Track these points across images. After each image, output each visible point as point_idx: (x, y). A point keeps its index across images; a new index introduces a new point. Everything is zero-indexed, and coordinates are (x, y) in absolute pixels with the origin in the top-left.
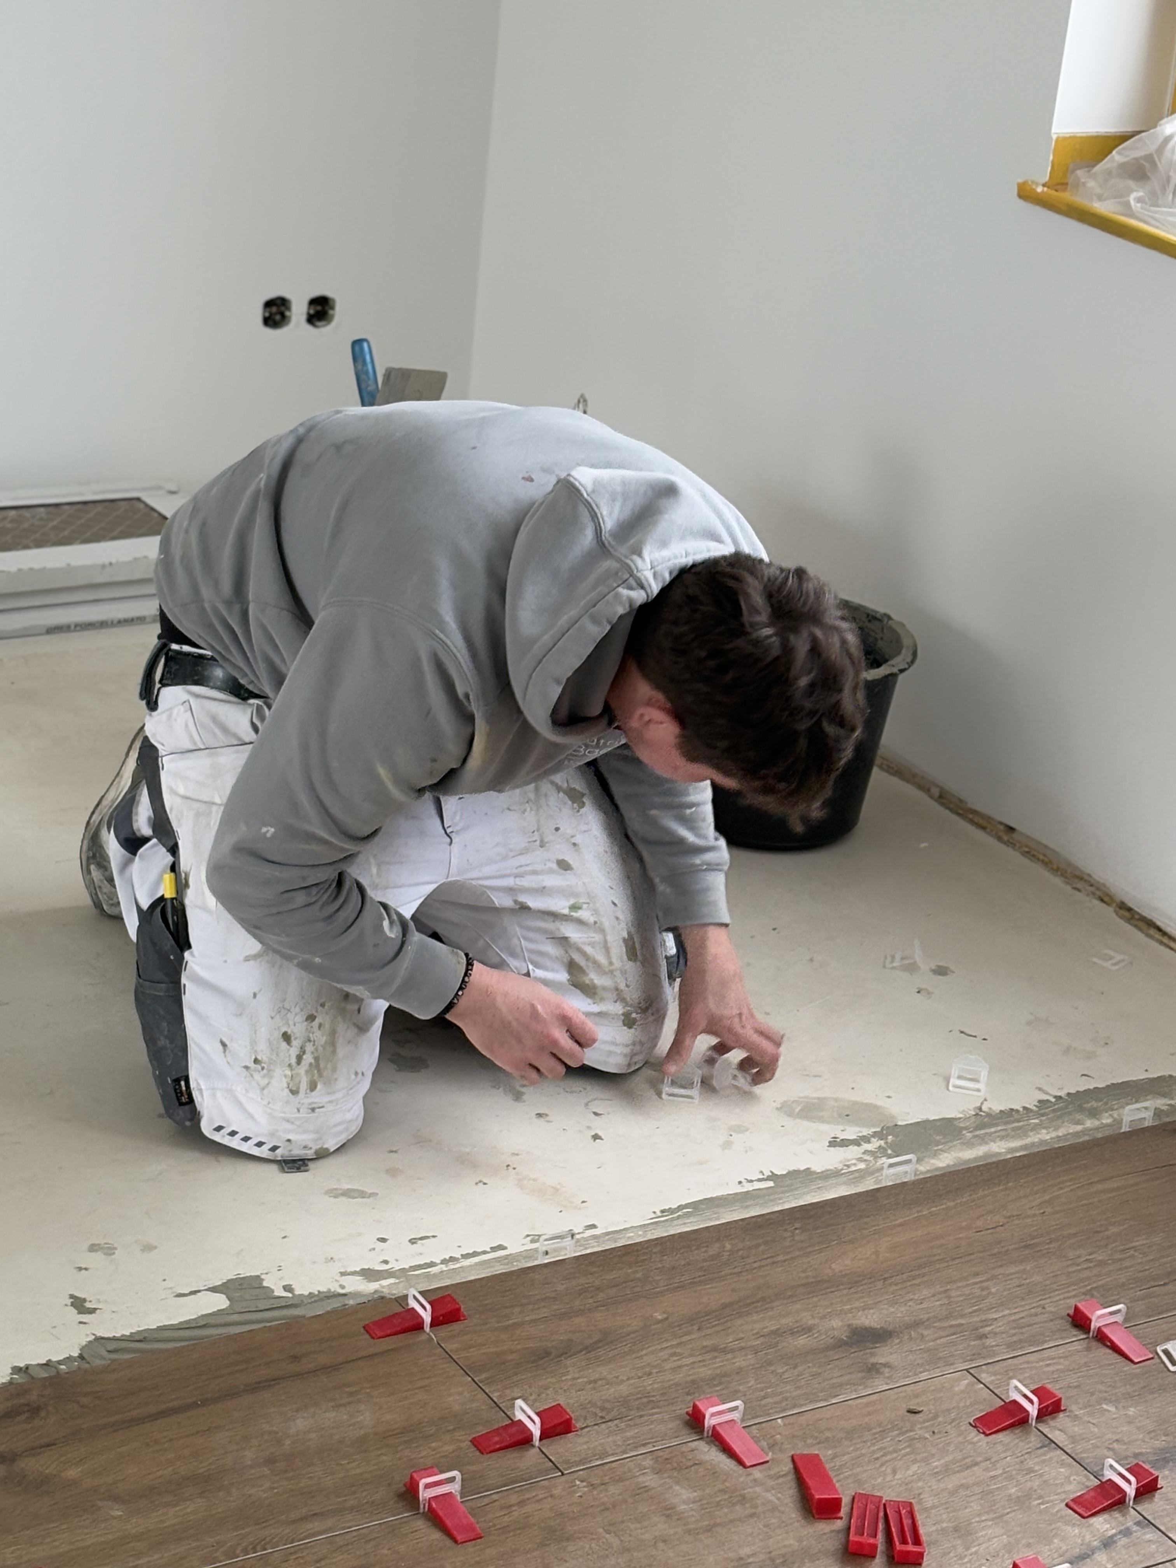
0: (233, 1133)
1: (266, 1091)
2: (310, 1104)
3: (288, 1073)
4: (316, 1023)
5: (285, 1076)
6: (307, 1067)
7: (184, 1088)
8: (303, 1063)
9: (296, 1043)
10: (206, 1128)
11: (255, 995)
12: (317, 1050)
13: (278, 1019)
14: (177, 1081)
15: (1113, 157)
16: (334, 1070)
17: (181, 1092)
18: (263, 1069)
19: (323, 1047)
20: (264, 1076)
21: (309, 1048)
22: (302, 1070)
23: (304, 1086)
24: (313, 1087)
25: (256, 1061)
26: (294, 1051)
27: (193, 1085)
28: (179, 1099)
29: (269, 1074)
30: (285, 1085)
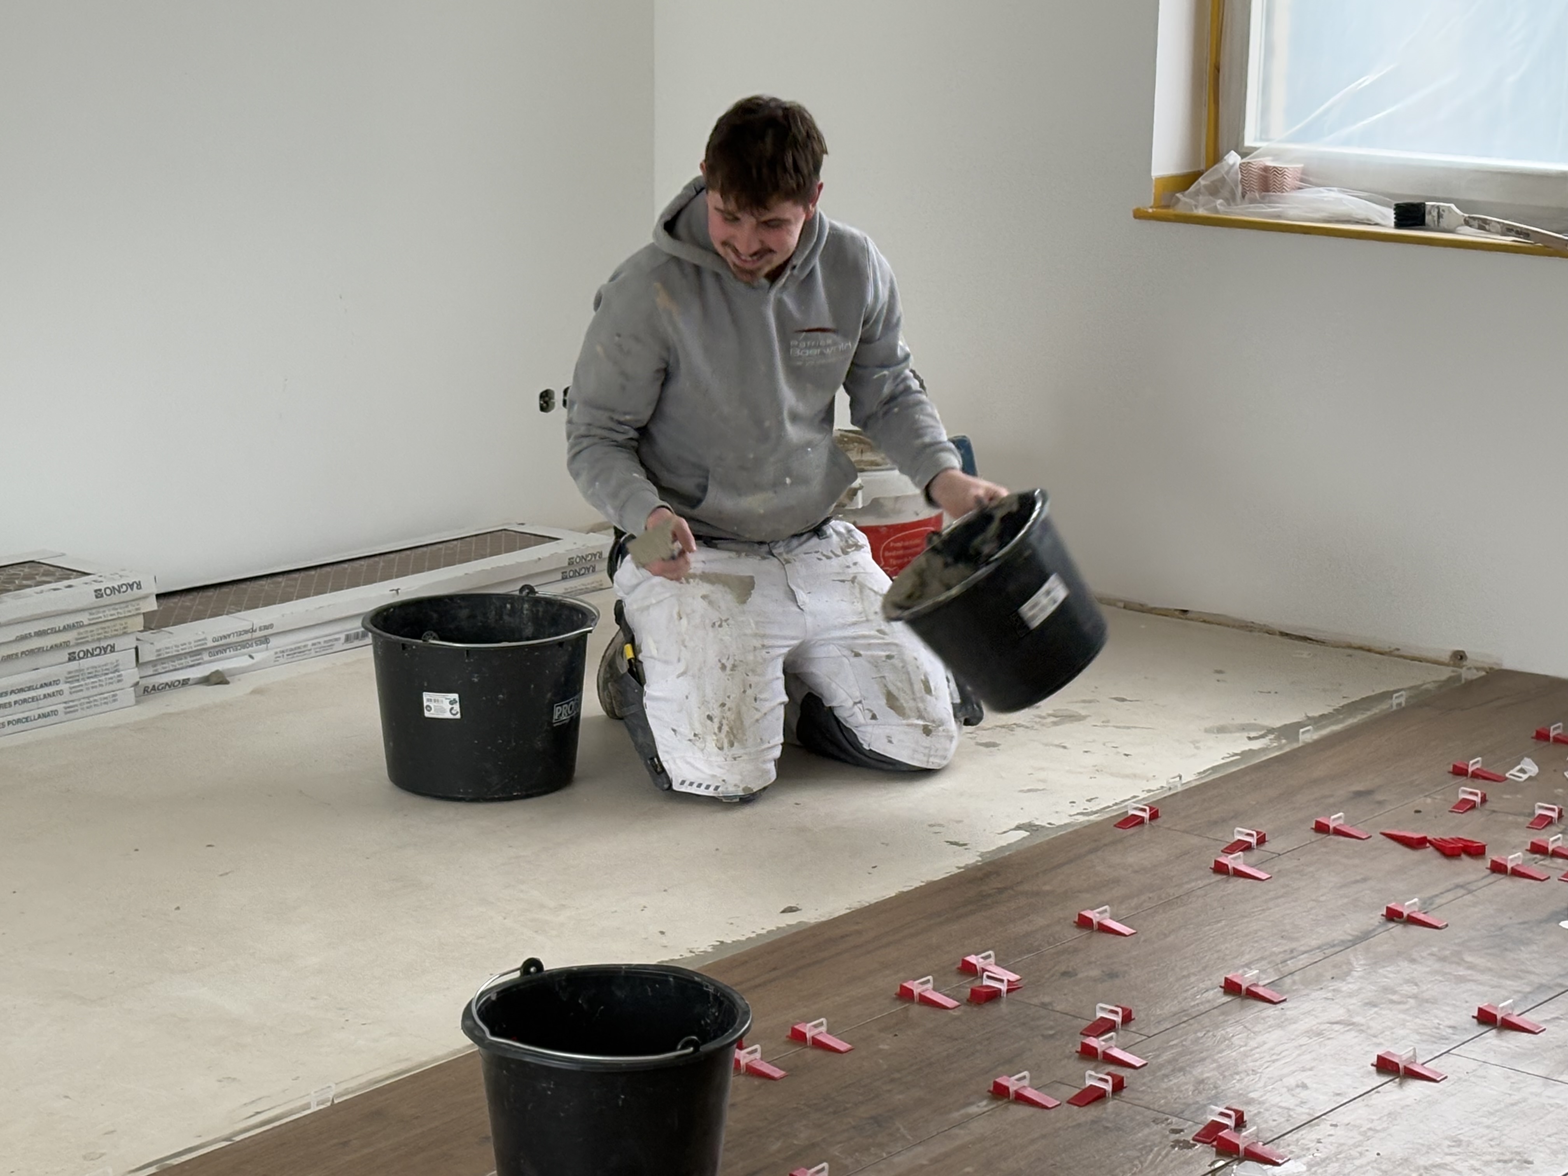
0: (691, 784)
1: (705, 751)
2: (733, 755)
3: (715, 738)
4: (726, 708)
5: (713, 740)
6: (725, 733)
7: (657, 763)
8: (722, 731)
9: (716, 720)
10: (676, 787)
11: (687, 697)
12: (730, 722)
13: (702, 707)
14: (652, 759)
15: (1199, 183)
16: (744, 734)
17: (656, 765)
18: (700, 738)
19: (734, 721)
20: (701, 742)
21: (725, 722)
22: (723, 735)
23: (726, 745)
24: (732, 745)
25: (695, 735)
26: (716, 726)
27: (662, 759)
28: (656, 771)
29: (705, 741)
30: (714, 745)
